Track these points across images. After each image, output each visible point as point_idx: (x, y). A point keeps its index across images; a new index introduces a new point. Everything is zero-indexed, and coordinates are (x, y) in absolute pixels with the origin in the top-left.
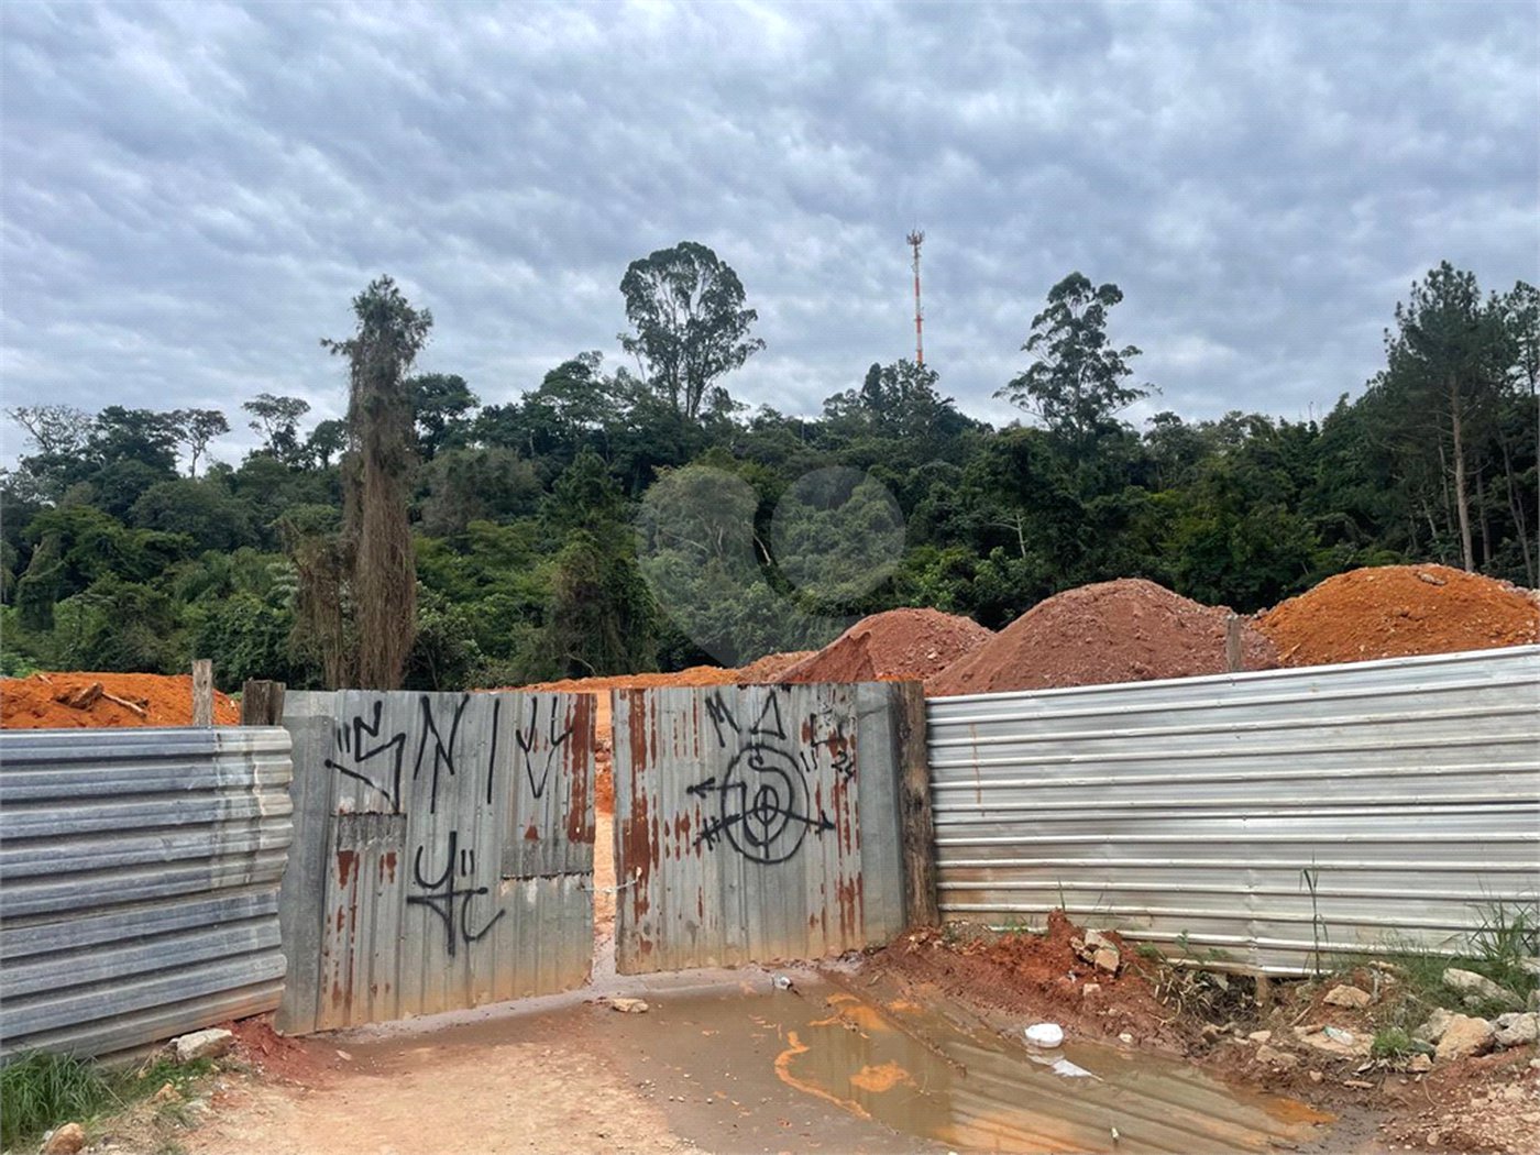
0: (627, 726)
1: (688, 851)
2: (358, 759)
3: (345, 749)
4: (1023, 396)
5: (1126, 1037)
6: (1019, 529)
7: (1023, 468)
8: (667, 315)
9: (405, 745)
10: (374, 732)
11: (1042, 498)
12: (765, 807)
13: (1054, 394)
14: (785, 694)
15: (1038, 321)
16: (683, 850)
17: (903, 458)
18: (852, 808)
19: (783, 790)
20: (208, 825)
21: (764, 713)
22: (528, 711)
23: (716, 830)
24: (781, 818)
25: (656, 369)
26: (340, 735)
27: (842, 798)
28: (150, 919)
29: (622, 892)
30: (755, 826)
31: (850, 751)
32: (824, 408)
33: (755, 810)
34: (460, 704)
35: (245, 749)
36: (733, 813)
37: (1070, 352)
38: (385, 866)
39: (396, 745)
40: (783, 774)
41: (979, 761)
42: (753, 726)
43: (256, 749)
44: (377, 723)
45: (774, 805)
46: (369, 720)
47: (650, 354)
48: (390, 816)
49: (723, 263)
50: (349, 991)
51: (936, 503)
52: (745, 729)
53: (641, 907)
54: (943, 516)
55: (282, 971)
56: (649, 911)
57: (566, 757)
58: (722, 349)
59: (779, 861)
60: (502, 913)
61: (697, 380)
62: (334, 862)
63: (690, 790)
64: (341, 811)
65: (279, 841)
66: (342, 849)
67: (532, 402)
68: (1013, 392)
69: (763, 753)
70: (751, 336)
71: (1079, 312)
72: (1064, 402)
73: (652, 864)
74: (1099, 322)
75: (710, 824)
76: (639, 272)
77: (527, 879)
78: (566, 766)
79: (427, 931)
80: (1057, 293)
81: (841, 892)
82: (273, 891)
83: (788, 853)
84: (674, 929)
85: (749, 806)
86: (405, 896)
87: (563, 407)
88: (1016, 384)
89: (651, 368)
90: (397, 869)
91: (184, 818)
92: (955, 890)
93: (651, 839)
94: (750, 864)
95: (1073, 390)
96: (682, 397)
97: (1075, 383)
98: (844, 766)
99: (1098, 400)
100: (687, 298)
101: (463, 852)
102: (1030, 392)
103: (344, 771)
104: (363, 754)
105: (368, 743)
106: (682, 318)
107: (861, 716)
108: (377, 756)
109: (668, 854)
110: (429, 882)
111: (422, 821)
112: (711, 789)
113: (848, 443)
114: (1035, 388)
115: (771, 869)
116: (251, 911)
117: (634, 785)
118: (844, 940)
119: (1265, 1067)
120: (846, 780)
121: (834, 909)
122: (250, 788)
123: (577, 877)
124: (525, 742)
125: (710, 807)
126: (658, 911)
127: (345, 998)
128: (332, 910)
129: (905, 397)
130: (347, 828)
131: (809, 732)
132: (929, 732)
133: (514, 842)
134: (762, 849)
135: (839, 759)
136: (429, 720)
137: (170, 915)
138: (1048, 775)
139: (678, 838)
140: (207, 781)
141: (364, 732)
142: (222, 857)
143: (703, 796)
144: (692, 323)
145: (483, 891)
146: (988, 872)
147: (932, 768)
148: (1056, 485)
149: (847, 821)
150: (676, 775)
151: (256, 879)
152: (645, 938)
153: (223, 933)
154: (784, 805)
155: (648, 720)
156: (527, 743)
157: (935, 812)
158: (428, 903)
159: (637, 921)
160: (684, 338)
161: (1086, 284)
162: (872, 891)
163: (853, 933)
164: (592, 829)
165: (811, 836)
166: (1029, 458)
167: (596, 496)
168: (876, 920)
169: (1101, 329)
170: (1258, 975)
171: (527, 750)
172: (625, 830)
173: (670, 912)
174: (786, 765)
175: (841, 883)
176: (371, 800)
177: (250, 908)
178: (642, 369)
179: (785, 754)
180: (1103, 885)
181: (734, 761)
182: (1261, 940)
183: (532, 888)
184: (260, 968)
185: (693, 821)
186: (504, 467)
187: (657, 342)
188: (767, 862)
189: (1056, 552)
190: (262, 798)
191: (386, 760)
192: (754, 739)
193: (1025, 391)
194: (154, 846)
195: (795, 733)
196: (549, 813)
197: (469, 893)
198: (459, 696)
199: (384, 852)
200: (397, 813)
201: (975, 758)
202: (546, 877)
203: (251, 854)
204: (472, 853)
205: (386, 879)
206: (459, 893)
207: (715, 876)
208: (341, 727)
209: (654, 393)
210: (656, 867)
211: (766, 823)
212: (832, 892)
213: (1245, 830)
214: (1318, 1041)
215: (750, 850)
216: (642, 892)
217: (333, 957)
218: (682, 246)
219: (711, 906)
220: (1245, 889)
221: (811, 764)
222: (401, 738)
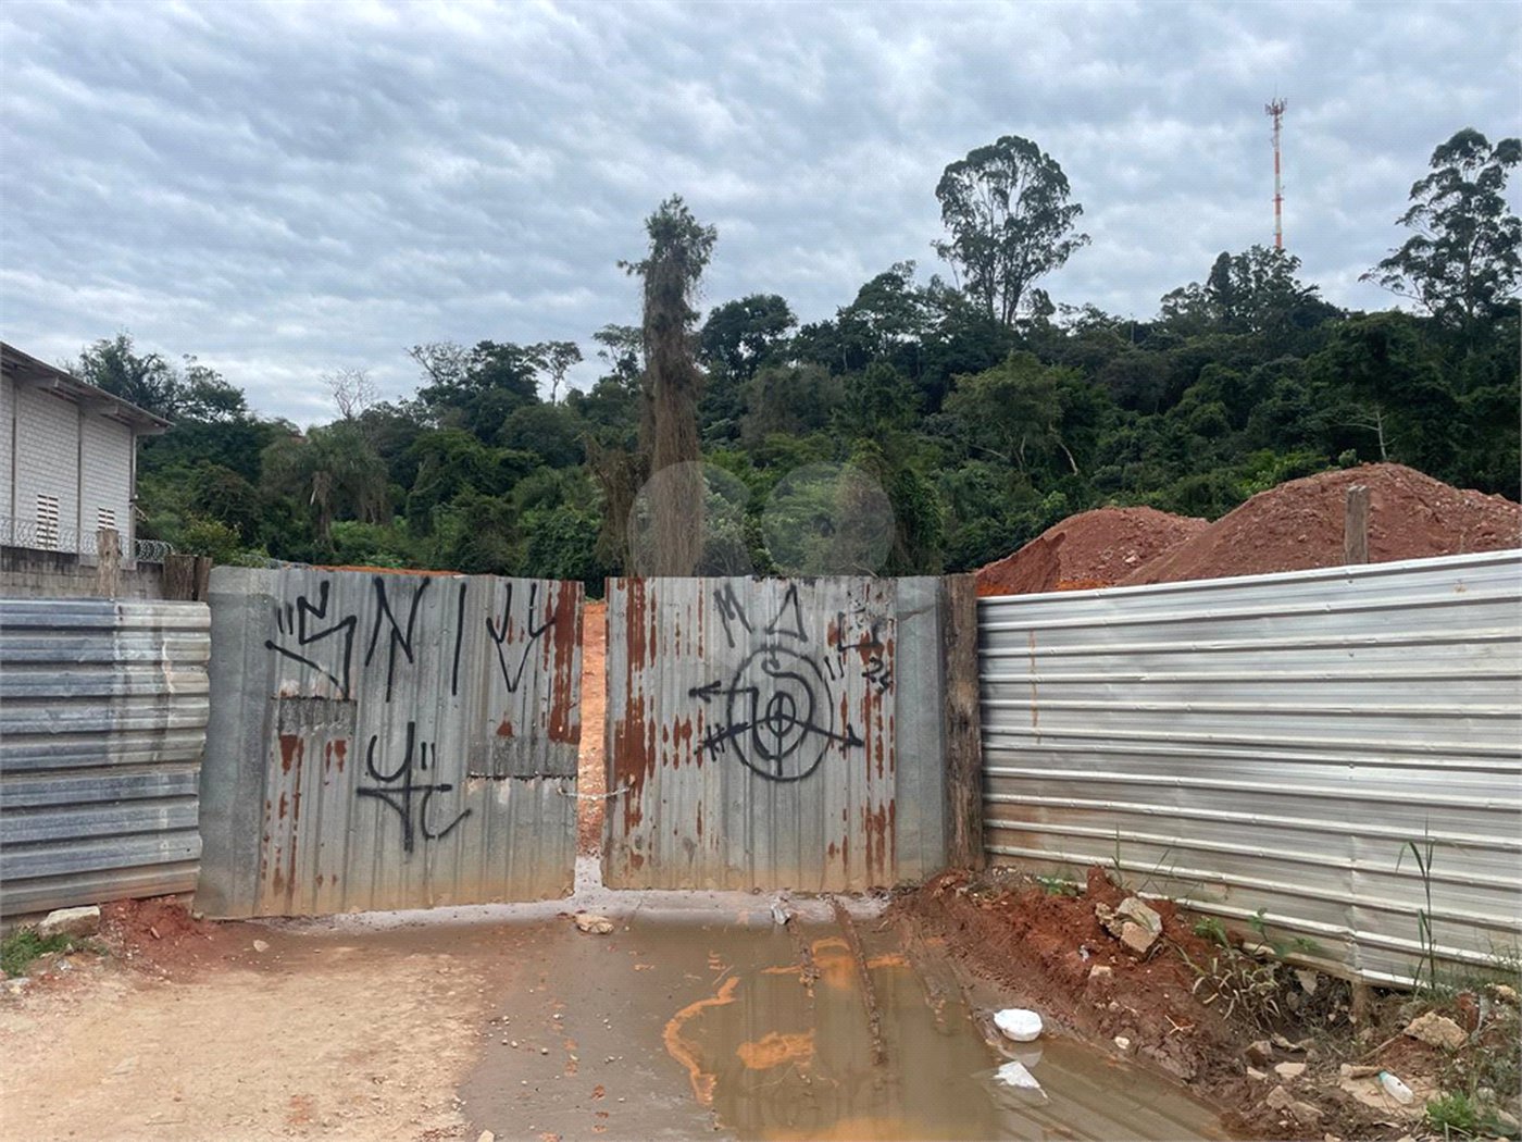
0: (624, 619)
1: (688, 760)
2: (302, 641)
3: (288, 631)
4: (1397, 277)
5: (1122, 1042)
6: (1380, 429)
7: (1380, 355)
8: (984, 216)
9: (356, 629)
10: (321, 614)
11: (1404, 391)
12: (779, 716)
13: (1436, 271)
14: (809, 588)
15: (1417, 190)
16: (682, 758)
17: (1245, 356)
18: (886, 724)
19: (802, 698)
20: (107, 699)
21: (782, 609)
22: (500, 598)
23: (720, 738)
24: (798, 730)
25: (971, 274)
26: (281, 616)
27: (874, 712)
28: (30, 791)
29: (612, 800)
30: (766, 736)
31: (885, 658)
32: (1162, 305)
33: (768, 719)
34: (419, 586)
35: (152, 624)
36: (741, 722)
37: (1459, 223)
38: (333, 753)
39: (346, 629)
40: (803, 681)
41: (1036, 677)
42: (768, 625)
43: (164, 625)
44: (324, 605)
45: (791, 715)
46: (314, 600)
47: (965, 259)
48: (338, 701)
49: (1046, 155)
50: (292, 880)
51: (1280, 403)
52: (759, 628)
53: (633, 818)
54: (1288, 417)
55: (195, 853)
56: (641, 823)
57: (547, 651)
58: (1043, 248)
59: (794, 779)
60: (468, 813)
61: (1014, 284)
62: (275, 746)
63: (693, 693)
64: (283, 694)
65: (193, 720)
66: (285, 733)
67: (847, 315)
68: (1384, 273)
69: (779, 656)
70: (1074, 232)
71: (1471, 176)
72: (1450, 281)
73: (647, 772)
74: (1497, 183)
75: (714, 731)
76: (955, 175)
77: (497, 778)
78: (546, 660)
79: (381, 826)
80: (1442, 154)
81: (869, 820)
82: (192, 771)
83: (805, 770)
84: (669, 847)
85: (761, 714)
86: (355, 787)
87: (876, 321)
88: (1387, 264)
89: (966, 274)
90: (346, 757)
91: (74, 691)
92: (1007, 829)
93: (647, 744)
94: (759, 781)
95: (1462, 267)
96: (998, 302)
97: (1465, 258)
98: (877, 676)
99: (1493, 276)
100: (1005, 196)
101: (424, 746)
102: (1406, 271)
103: (285, 652)
104: (307, 637)
105: (314, 624)
106: (1000, 218)
107: (902, 617)
108: (324, 639)
109: (665, 762)
110: (383, 775)
111: (376, 709)
112: (716, 693)
113: (1180, 341)
114: (1412, 265)
115: (783, 789)
116: (163, 790)
117: (629, 684)
118: (870, 875)
119: (1271, 1116)
120: (880, 692)
121: (858, 839)
122: (158, 663)
123: (558, 780)
124: (499, 631)
125: (714, 713)
126: (651, 825)
127: (287, 885)
128: (273, 796)
129: (1259, 287)
130: (291, 712)
131: (837, 636)
132: (982, 639)
133: (484, 738)
134: (773, 763)
135: (871, 667)
136: (383, 603)
137: (56, 788)
138: (1114, 697)
139: (677, 744)
140: (104, 655)
141: (308, 613)
142: (122, 732)
143: (708, 700)
144: (1011, 222)
145: (446, 788)
146: (1042, 811)
147: (983, 683)
148: (1422, 376)
149: (879, 738)
150: (678, 678)
151: (165, 758)
152: (636, 851)
153: (125, 810)
154: (803, 715)
155: (647, 614)
156: (499, 634)
157: (985, 735)
158: (381, 797)
159: (627, 833)
160: (1001, 240)
161: (1480, 140)
162: (908, 823)
163: (881, 869)
164: (577, 730)
165: (833, 754)
166: (1388, 346)
167: (887, 405)
168: (912, 856)
169: (1499, 193)
170: (1356, 980)
171: (499, 641)
172: (618, 732)
173: (665, 826)
174: (806, 671)
175: (869, 810)
176: (316, 684)
177: (160, 787)
178: (956, 276)
179: (806, 658)
180: (1170, 839)
181: (746, 663)
182: (1360, 934)
183: (504, 790)
184: (166, 848)
185: (694, 727)
186: (815, 383)
187: (974, 247)
188: (779, 779)
189: (1420, 454)
190: (169, 673)
191: (335, 644)
192: (769, 639)
193: (1399, 271)
194: (38, 717)
195: (819, 634)
196: (528, 708)
197: (430, 789)
198: (417, 576)
199: (332, 740)
200: (346, 699)
201: (1032, 672)
202: (522, 778)
203: (160, 731)
204: (433, 746)
205: (334, 768)
206: (418, 789)
207: (718, 791)
208: (282, 606)
209: (968, 298)
210: (651, 775)
211: (780, 735)
212: (857, 820)
213: (1352, 783)
214: (1362, 1092)
215: (760, 764)
216: (634, 802)
217: (274, 844)
218: (1000, 141)
219: (711, 823)
220: (1345, 862)
221: (837, 673)
222: (351, 621)
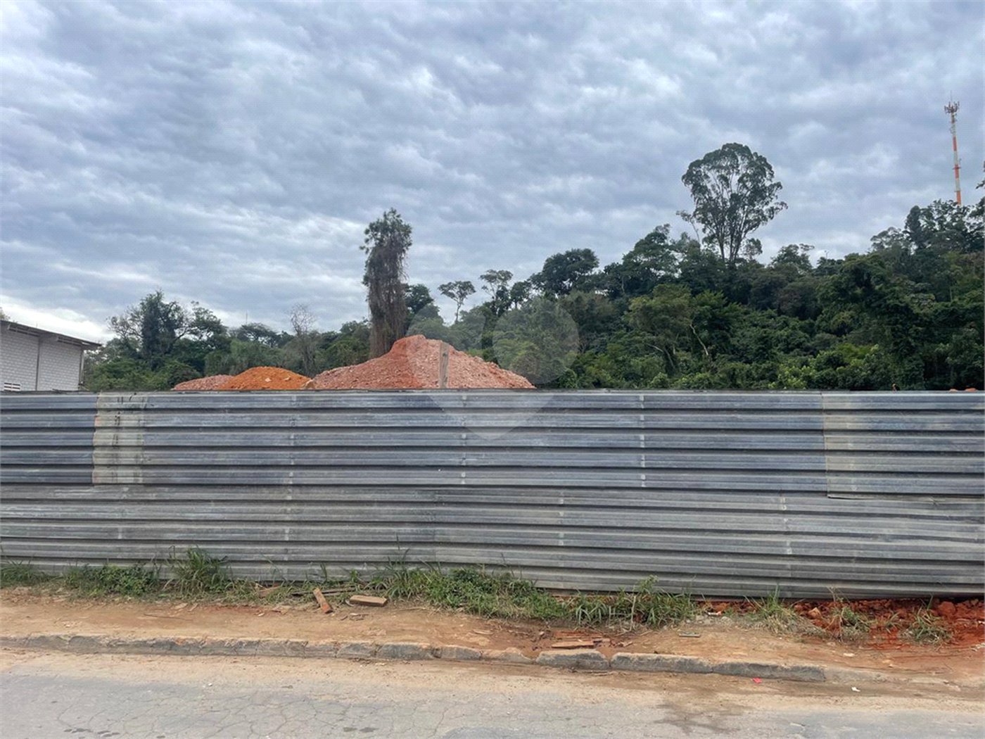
8: (717, 194)
11: (879, 306)
25: (708, 231)
47: (704, 221)
49: (756, 153)
58: (757, 212)
61: (737, 237)
70: (777, 201)
76: (696, 168)
87: (645, 262)
96: (726, 248)
100: (727, 181)
144: (733, 196)
148: (889, 296)
160: (728, 208)
218: (725, 146)
